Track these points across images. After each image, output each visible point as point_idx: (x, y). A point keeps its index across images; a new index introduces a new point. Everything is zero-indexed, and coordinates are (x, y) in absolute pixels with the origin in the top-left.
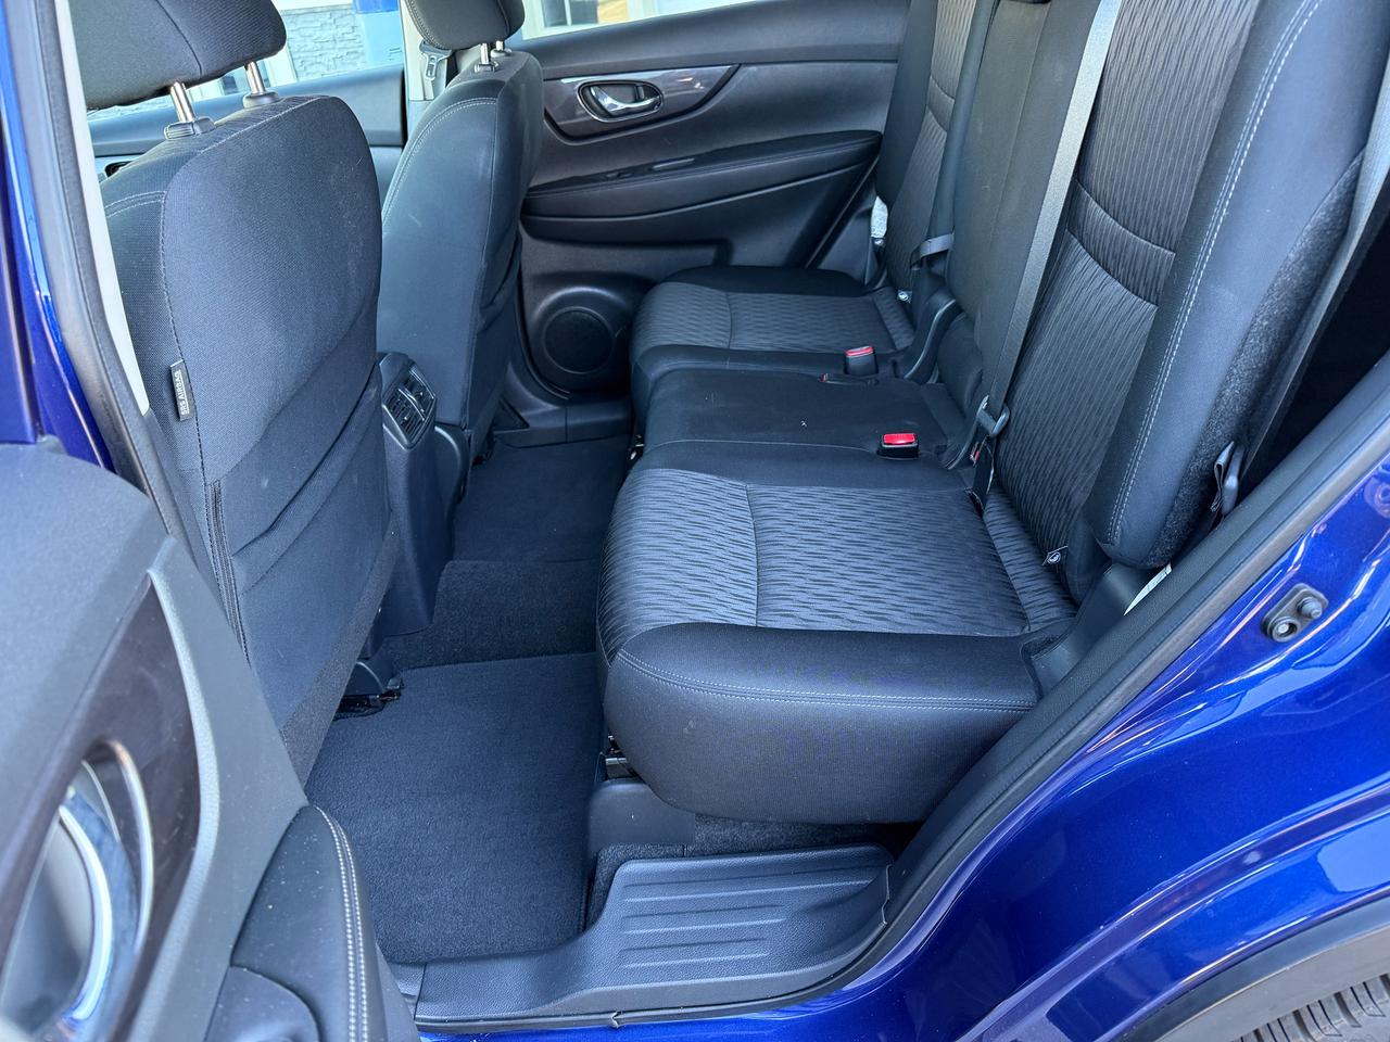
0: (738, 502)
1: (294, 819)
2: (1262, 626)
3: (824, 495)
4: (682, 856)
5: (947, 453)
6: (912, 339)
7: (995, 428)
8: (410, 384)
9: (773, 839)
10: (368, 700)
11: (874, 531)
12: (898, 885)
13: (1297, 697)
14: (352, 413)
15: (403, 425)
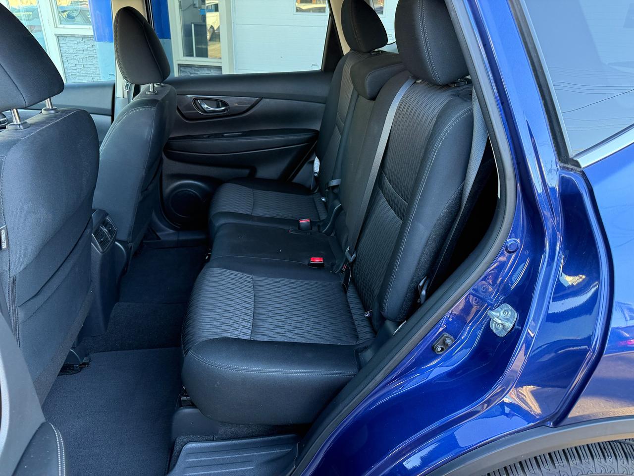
0: (248, 284)
1: (39, 428)
2: (432, 349)
3: (284, 282)
4: (213, 440)
5: (336, 266)
6: (326, 216)
7: (351, 259)
8: (105, 224)
9: (253, 432)
10: (73, 367)
11: (303, 299)
12: (302, 451)
13: (447, 374)
14: (79, 241)
15: (100, 243)
